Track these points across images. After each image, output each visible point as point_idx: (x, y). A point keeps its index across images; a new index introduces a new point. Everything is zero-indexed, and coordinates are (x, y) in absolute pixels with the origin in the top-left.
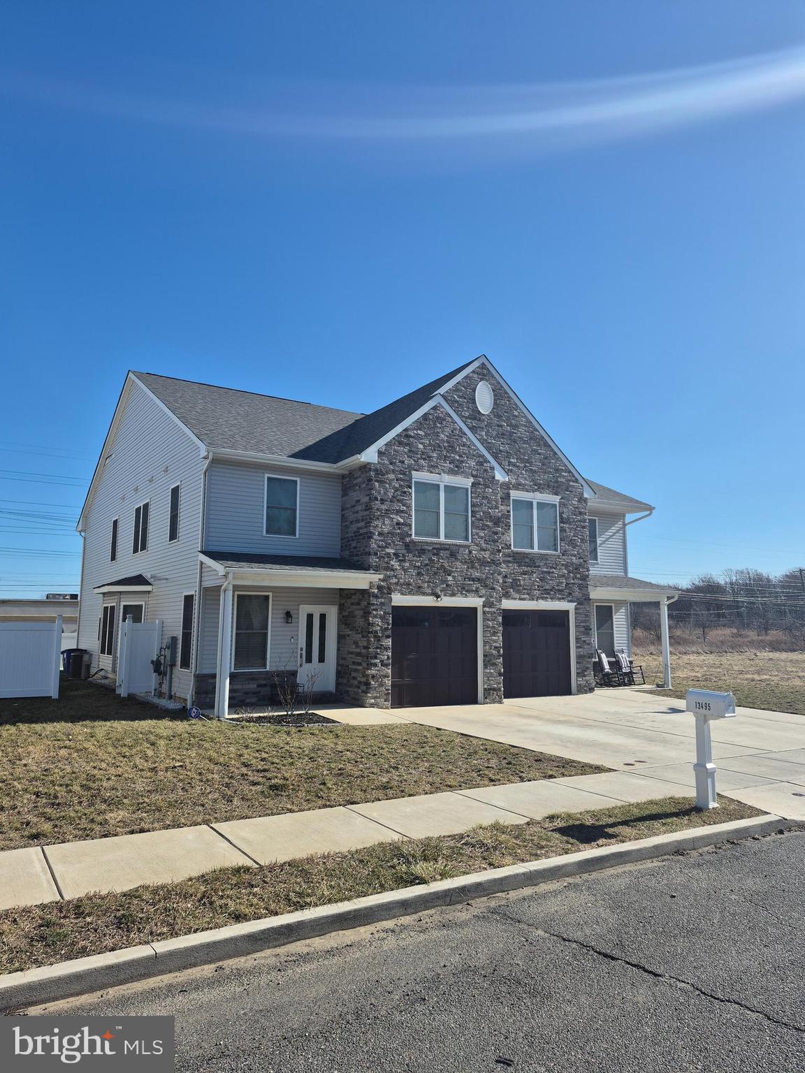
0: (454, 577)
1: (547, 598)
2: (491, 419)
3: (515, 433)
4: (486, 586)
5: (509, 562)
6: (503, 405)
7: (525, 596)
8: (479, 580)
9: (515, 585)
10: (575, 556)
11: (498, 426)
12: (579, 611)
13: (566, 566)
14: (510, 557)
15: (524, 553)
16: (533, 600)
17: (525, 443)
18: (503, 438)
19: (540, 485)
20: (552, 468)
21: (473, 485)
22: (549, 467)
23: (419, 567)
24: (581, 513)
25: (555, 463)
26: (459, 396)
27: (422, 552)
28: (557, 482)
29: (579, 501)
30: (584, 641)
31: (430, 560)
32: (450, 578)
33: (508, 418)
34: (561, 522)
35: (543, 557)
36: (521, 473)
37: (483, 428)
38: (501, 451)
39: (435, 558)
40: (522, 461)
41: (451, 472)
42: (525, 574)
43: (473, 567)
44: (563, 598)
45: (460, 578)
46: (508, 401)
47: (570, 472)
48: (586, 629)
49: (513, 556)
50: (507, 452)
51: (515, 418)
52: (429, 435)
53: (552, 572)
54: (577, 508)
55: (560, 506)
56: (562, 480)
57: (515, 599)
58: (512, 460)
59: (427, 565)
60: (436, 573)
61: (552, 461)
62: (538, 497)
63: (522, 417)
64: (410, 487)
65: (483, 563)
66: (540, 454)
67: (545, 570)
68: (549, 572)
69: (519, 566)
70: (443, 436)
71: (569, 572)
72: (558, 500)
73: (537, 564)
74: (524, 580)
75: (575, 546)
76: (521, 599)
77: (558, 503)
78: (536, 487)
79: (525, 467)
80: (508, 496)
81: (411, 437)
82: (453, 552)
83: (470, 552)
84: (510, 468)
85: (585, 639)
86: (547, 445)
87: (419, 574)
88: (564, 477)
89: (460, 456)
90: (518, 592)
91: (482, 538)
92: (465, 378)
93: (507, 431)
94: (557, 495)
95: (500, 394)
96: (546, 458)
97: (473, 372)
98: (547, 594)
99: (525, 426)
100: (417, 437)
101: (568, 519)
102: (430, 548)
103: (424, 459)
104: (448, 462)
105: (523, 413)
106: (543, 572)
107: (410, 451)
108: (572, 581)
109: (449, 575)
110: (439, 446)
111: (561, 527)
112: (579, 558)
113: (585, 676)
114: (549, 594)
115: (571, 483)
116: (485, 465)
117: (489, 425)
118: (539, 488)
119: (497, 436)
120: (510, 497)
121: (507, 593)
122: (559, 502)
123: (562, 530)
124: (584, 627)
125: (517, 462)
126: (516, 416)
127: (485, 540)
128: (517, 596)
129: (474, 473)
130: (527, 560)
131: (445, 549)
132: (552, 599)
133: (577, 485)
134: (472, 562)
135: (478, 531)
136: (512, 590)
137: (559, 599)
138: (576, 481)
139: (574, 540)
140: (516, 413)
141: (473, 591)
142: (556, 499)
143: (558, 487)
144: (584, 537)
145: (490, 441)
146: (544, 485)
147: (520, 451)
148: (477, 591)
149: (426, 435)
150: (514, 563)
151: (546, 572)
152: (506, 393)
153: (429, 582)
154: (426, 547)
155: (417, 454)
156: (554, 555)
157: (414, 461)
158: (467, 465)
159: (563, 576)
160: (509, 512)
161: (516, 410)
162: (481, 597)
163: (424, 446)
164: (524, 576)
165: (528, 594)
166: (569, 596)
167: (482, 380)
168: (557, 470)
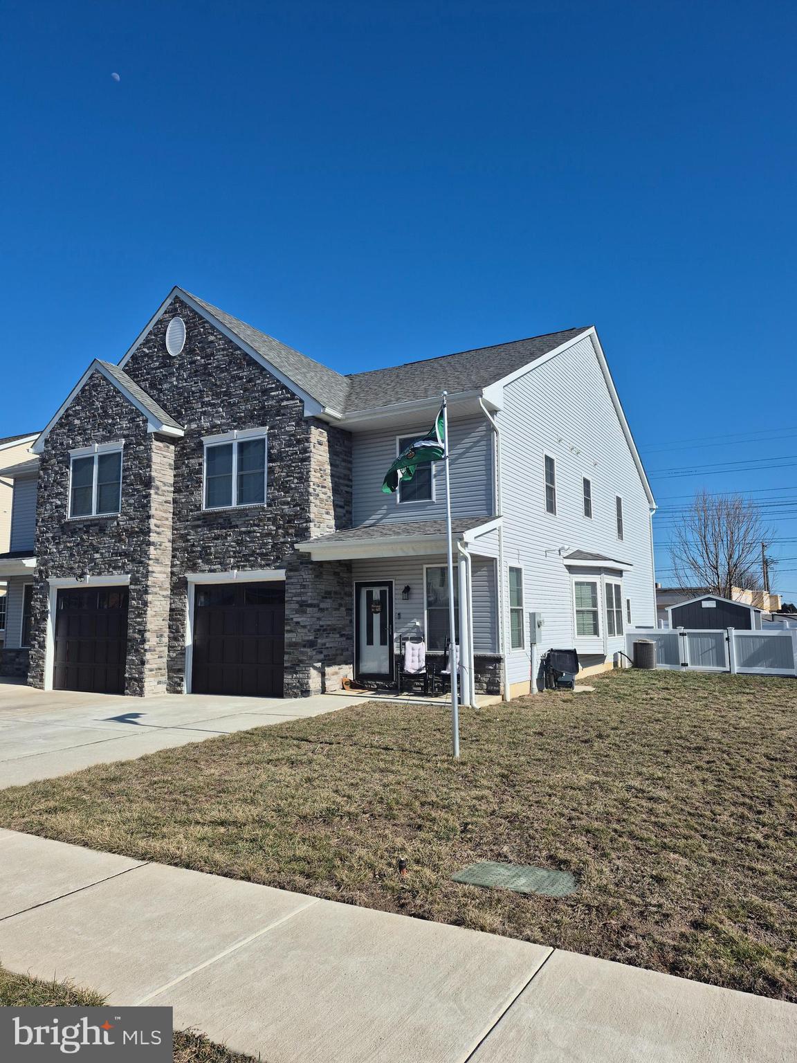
0: (102, 554)
1: (245, 566)
2: (183, 358)
3: (210, 364)
4: (133, 561)
5: (199, 526)
6: (196, 336)
7: (215, 567)
8: (125, 554)
9: (205, 555)
10: (288, 503)
11: (191, 363)
12: (292, 580)
13: (274, 521)
14: (199, 520)
15: (216, 513)
16: (226, 570)
17: (223, 372)
18: (196, 376)
19: (241, 418)
20: (258, 391)
21: (126, 446)
22: (254, 392)
23: (71, 547)
24: (299, 442)
25: (263, 382)
26: (149, 348)
27: (74, 532)
28: (263, 407)
29: (298, 425)
30: (298, 623)
31: (82, 539)
32: (97, 556)
33: (202, 349)
34: (270, 461)
35: (242, 513)
36: (217, 412)
37: (173, 373)
38: (193, 393)
39: (85, 537)
40: (217, 395)
41: (105, 439)
42: (217, 539)
43: (121, 540)
44: (268, 565)
45: (107, 555)
46: (204, 327)
47: (284, 387)
48: (301, 606)
49: (204, 519)
50: (200, 391)
51: (212, 345)
52: (85, 407)
53: (254, 532)
54: (293, 435)
55: (269, 440)
56: (270, 403)
57: (203, 571)
58: (207, 399)
59: (78, 545)
60: (85, 552)
61: (258, 382)
62: (236, 436)
63: (220, 339)
64: (68, 468)
65: (131, 534)
66: (241, 378)
67: (243, 529)
68: (250, 532)
69: (210, 530)
70: (97, 403)
71: (278, 528)
72: (266, 432)
73: (233, 523)
74: (216, 546)
75: (287, 490)
76: (211, 571)
77: (266, 437)
78: (235, 424)
79: (222, 402)
80: (201, 444)
81: (70, 415)
82: (100, 527)
83: (118, 524)
84: (204, 409)
85: (299, 620)
86: (252, 363)
87: (72, 555)
88: (273, 397)
89: (113, 419)
90: (208, 562)
91: (130, 505)
92: (156, 324)
93: (201, 365)
94: (263, 424)
95: (195, 323)
96: (250, 381)
97: (165, 313)
98: (245, 561)
99: (223, 350)
100: (76, 413)
101: (280, 452)
102: (81, 526)
103: (80, 434)
104: (101, 430)
105: (221, 334)
106: (241, 533)
107: (69, 430)
108: (282, 540)
109: (98, 553)
110: (95, 416)
111: (270, 468)
112: (294, 507)
113: (296, 673)
114: (249, 561)
115: (285, 403)
116: (138, 419)
117: (181, 366)
118: (240, 423)
119: (189, 376)
120: (202, 446)
121: (195, 564)
122: (268, 434)
123: (271, 470)
124: (297, 602)
125: (213, 399)
126: (212, 342)
127: (135, 507)
128: (207, 567)
129: (126, 432)
130: (221, 521)
131: (95, 525)
132: (252, 566)
133: (294, 402)
134: (119, 535)
135: (127, 498)
136: (200, 561)
137: (262, 566)
138: (293, 397)
139: (287, 482)
140: (211, 338)
141: (119, 567)
142: (262, 432)
143: (265, 415)
144: (302, 473)
145: (180, 385)
146: (245, 417)
147: (216, 384)
148: (123, 567)
149: (84, 408)
150: (204, 526)
151: (245, 533)
152: (201, 318)
153: (80, 562)
154: (78, 526)
155: (75, 431)
156: (256, 508)
157: (72, 439)
158: (119, 426)
159: (269, 534)
160: (200, 464)
161: (212, 334)
162: (127, 573)
163: (81, 420)
164: (216, 541)
165: (220, 564)
166: (278, 563)
167: (173, 316)
168: (265, 392)
